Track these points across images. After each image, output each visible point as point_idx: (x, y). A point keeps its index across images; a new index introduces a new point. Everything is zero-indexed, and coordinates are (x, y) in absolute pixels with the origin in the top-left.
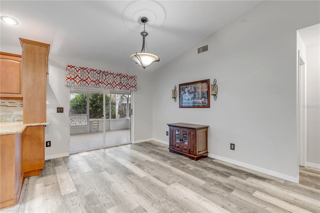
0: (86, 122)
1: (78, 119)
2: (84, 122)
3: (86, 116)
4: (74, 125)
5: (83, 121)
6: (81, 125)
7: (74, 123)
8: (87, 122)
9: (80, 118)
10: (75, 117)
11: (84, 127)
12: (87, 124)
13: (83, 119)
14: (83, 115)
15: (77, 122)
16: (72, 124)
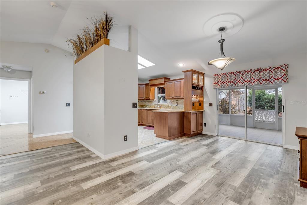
0: (274, 118)
1: (265, 114)
2: (272, 118)
3: (274, 112)
4: (261, 119)
5: (270, 117)
6: (268, 120)
7: (260, 118)
8: (276, 119)
9: (268, 114)
10: (262, 112)
11: (271, 123)
12: (276, 121)
13: (270, 115)
14: (270, 111)
15: (264, 117)
16: (259, 119)
